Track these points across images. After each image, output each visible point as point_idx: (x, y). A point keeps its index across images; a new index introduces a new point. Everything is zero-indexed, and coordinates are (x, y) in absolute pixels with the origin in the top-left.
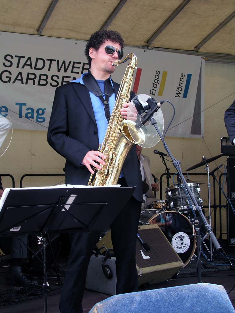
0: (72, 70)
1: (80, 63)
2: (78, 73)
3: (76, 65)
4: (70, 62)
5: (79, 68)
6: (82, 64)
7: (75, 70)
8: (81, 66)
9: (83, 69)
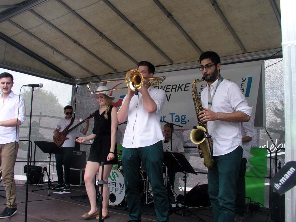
0: (166, 90)
1: (171, 85)
2: (169, 92)
3: (168, 87)
4: (165, 86)
5: (170, 88)
6: (172, 86)
7: (167, 90)
8: (171, 87)
9: (172, 88)
